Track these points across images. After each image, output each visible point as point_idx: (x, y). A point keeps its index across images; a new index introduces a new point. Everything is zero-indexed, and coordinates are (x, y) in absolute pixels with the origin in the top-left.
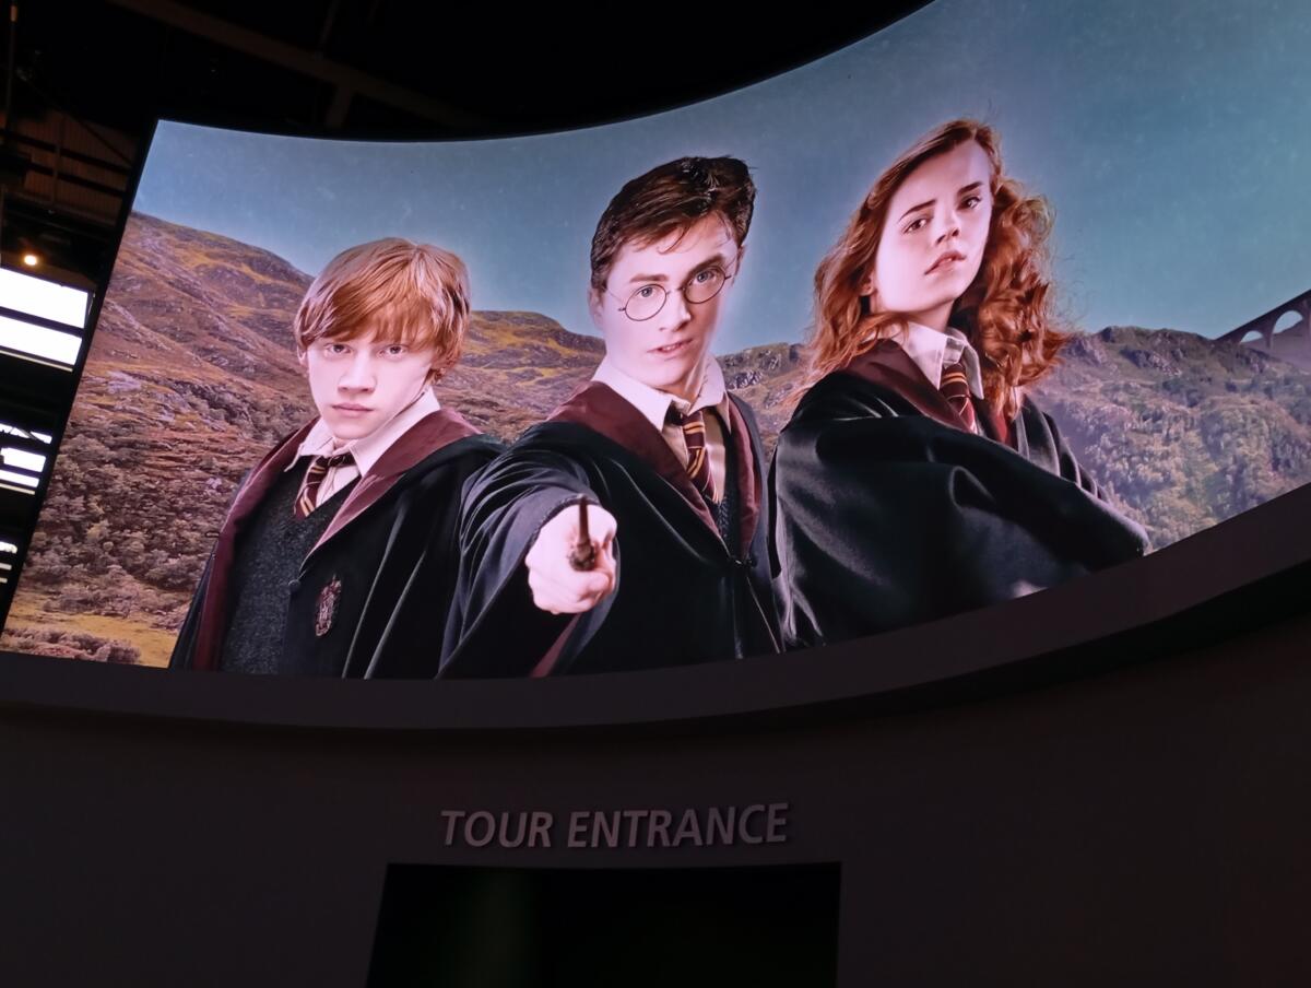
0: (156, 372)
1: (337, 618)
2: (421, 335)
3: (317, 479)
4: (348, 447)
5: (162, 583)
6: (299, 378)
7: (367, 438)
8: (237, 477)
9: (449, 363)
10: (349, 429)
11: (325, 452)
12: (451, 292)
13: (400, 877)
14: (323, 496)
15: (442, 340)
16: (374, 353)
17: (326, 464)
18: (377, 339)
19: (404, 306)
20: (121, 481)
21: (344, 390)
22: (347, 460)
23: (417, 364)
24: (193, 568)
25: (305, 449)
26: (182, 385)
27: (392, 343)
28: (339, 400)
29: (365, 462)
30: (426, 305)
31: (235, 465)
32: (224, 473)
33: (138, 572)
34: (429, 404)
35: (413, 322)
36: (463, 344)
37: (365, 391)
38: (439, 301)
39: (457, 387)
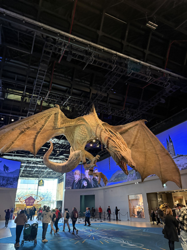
1: (77, 186)
6: (74, 176)
13: (81, 196)
20: (68, 182)
29: (77, 180)
30: (79, 173)
33: (70, 185)
34: (79, 177)
37: (77, 177)
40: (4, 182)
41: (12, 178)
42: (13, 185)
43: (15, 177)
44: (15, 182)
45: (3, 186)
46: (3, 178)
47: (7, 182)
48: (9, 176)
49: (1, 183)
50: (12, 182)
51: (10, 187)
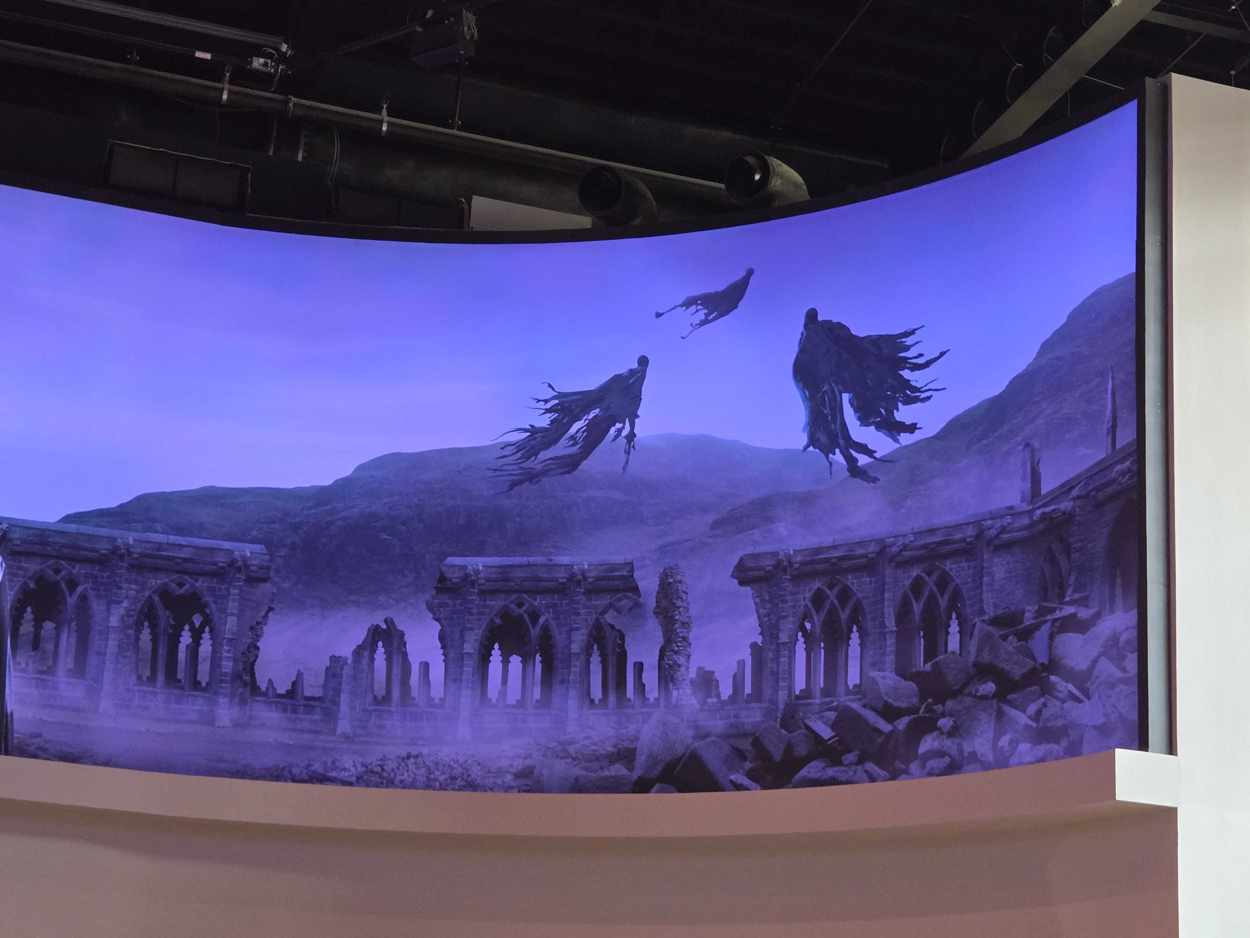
40: (853, 677)
41: (1008, 546)
42: (1047, 690)
43: (1065, 505)
44: (1084, 613)
45: (851, 757)
46: (818, 599)
47: (921, 665)
48: (936, 522)
49: (807, 693)
50: (1028, 619)
51: (1004, 741)
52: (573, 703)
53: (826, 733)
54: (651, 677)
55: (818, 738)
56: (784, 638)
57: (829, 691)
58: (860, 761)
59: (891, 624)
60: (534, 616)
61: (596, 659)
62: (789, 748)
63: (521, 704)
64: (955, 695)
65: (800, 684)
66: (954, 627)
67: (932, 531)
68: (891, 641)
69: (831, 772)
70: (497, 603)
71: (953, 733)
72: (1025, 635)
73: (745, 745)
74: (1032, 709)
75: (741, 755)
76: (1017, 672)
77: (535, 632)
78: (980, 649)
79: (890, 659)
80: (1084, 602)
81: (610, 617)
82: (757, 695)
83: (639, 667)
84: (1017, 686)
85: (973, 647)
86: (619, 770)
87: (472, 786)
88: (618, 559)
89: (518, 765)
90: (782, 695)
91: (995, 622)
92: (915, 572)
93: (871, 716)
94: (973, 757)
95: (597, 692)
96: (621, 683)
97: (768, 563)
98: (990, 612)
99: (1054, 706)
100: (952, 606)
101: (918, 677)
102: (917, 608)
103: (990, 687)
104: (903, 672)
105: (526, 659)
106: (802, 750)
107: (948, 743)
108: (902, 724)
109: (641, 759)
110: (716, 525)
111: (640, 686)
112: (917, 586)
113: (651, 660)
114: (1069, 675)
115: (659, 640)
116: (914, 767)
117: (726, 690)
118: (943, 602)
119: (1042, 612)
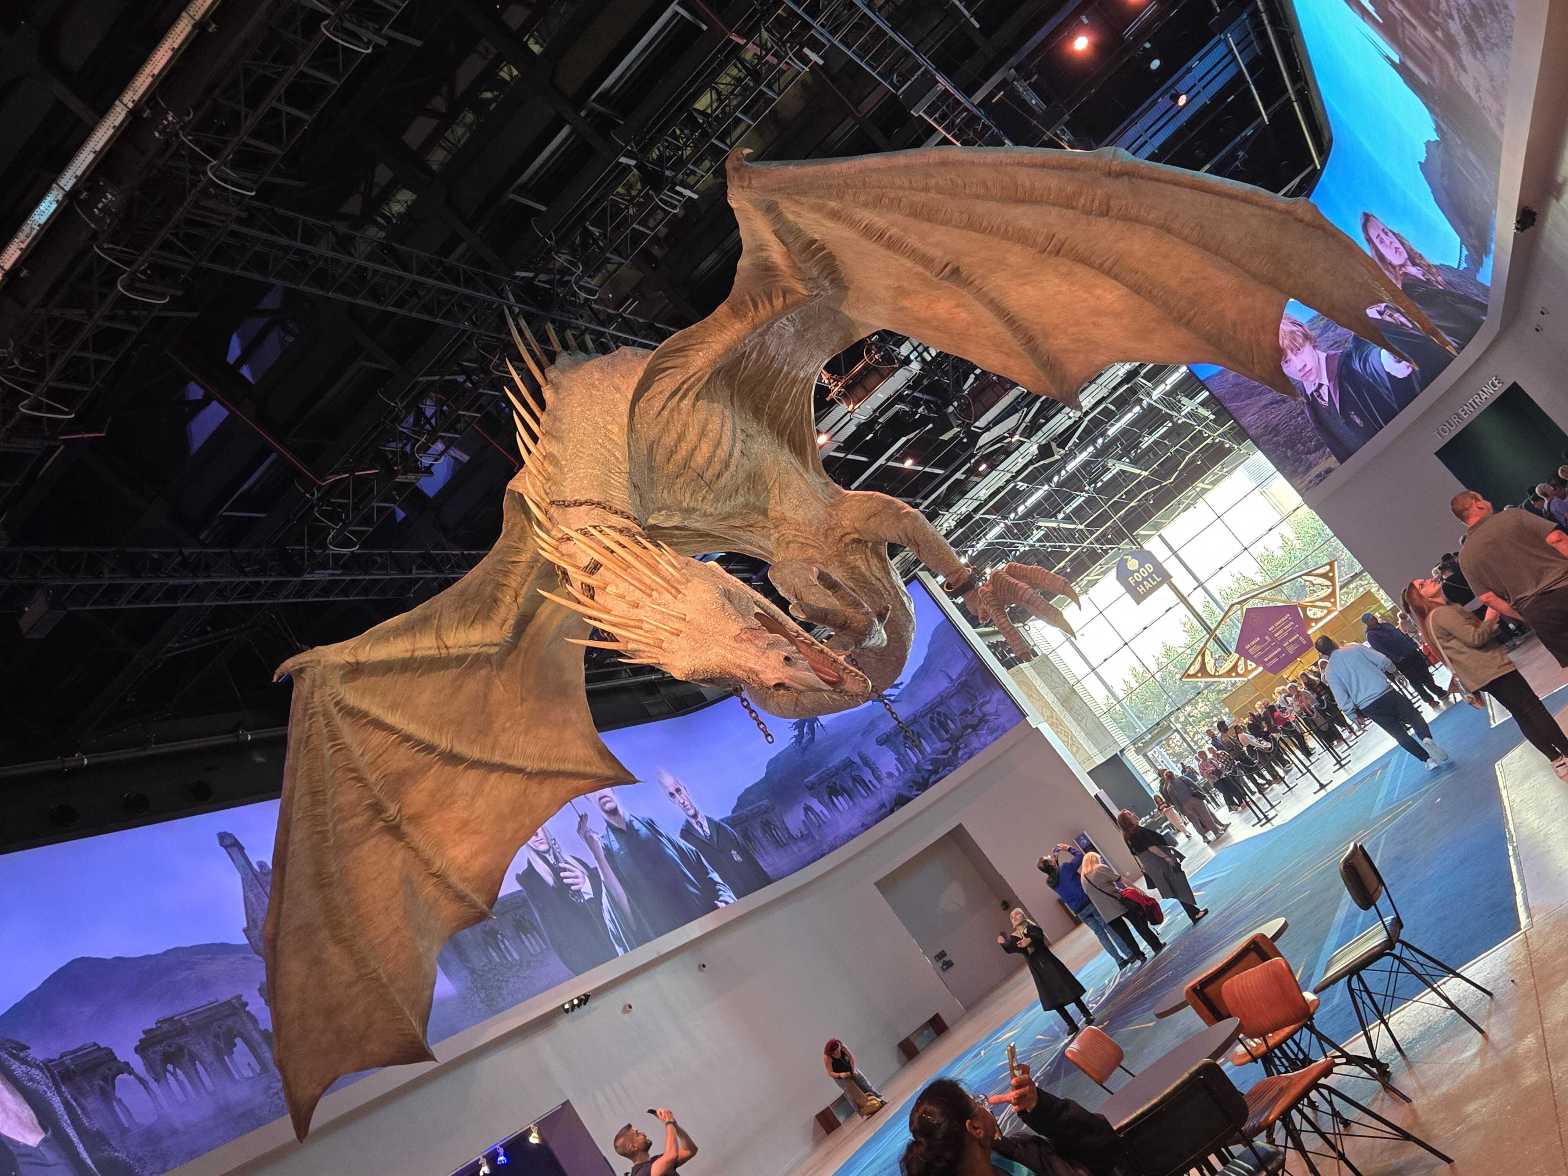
0: (1256, 409)
1: (1361, 420)
2: (1301, 341)
3: (1320, 395)
4: (1317, 382)
5: (1317, 449)
7: (1319, 375)
8: (1303, 412)
9: (1315, 341)
10: (1312, 378)
11: (1314, 388)
12: (1294, 323)
14: (1326, 398)
15: (1306, 337)
16: (1295, 355)
17: (1317, 390)
18: (1292, 352)
19: (1288, 337)
20: (1281, 439)
21: (1300, 371)
22: (1321, 385)
23: (1308, 348)
24: (1318, 440)
25: (1309, 393)
26: (1266, 406)
27: (1297, 350)
28: (1302, 374)
30: (1292, 332)
31: (1299, 411)
32: (1299, 415)
33: (1309, 452)
34: (1323, 356)
35: (1295, 339)
36: (1313, 334)
37: (1305, 366)
38: (1295, 328)
39: (1324, 345)
40: (929, 750)
41: (953, 696)
42: (987, 721)
43: (963, 678)
44: (986, 699)
45: (941, 769)
46: (906, 737)
47: (946, 736)
48: (927, 701)
49: (919, 761)
50: (970, 710)
51: (982, 740)
52: (861, 800)
53: (930, 768)
54: (875, 782)
55: (929, 771)
56: (902, 752)
57: (924, 757)
58: (944, 768)
59: (931, 732)
60: (835, 784)
61: (858, 786)
62: (923, 777)
63: (849, 808)
64: (960, 738)
65: (915, 761)
66: (950, 722)
67: (926, 704)
68: (933, 736)
69: (938, 776)
70: (824, 785)
71: (966, 746)
72: (972, 713)
73: (911, 784)
74: (986, 728)
75: (911, 786)
76: (976, 722)
77: (839, 788)
78: (961, 723)
79: (936, 740)
80: (984, 696)
81: (853, 773)
82: (905, 770)
83: (870, 781)
84: (978, 725)
85: (958, 723)
86: (884, 810)
87: (854, 836)
88: (844, 757)
89: (860, 824)
90: (912, 766)
91: (962, 714)
92: (929, 716)
93: (940, 756)
94: (975, 749)
95: (865, 795)
96: (869, 789)
97: (885, 736)
98: (958, 713)
99: (991, 724)
100: (946, 718)
101: (947, 740)
102: (936, 724)
103: (970, 730)
104: (942, 741)
105: (842, 796)
106: (926, 776)
107: (967, 750)
108: (950, 753)
109: (887, 804)
110: (862, 735)
111: (874, 786)
112: (932, 719)
113: (872, 778)
114: (991, 715)
115: (870, 772)
116: (960, 761)
117: (897, 774)
118: (942, 719)
119: (973, 705)
